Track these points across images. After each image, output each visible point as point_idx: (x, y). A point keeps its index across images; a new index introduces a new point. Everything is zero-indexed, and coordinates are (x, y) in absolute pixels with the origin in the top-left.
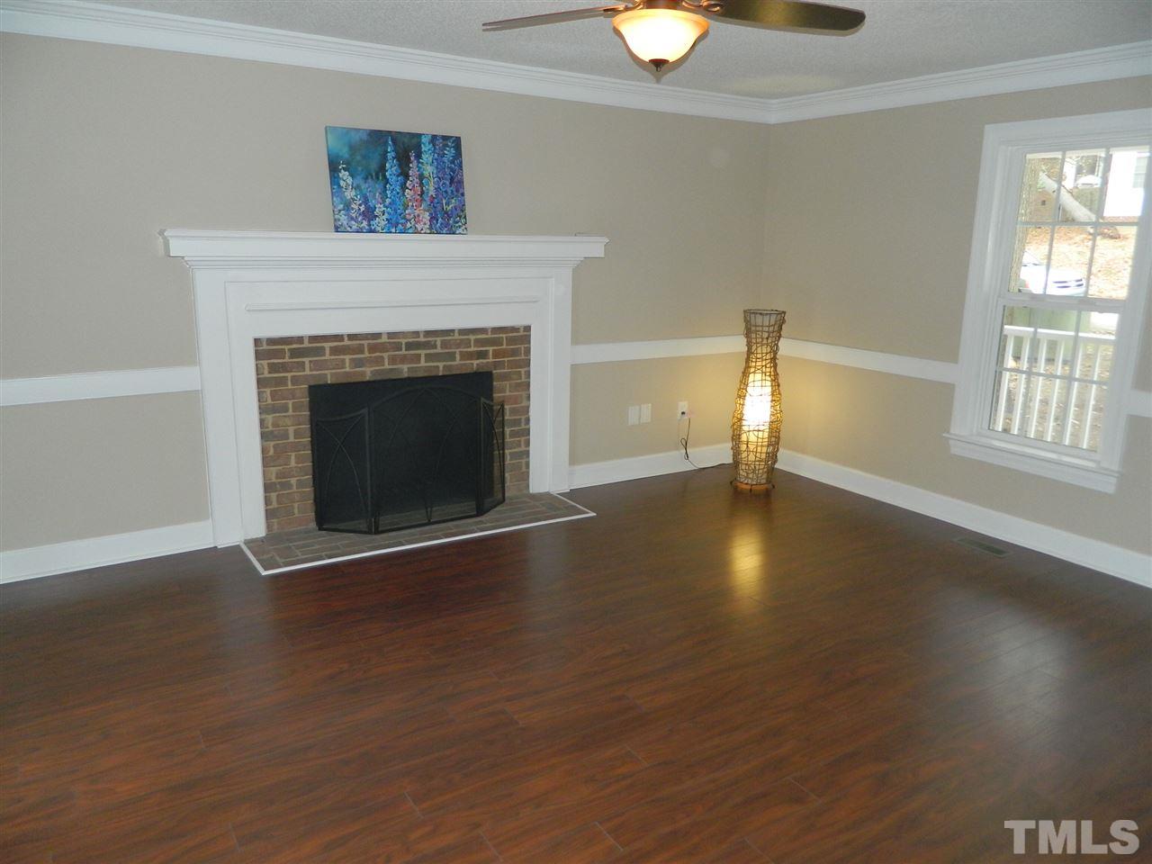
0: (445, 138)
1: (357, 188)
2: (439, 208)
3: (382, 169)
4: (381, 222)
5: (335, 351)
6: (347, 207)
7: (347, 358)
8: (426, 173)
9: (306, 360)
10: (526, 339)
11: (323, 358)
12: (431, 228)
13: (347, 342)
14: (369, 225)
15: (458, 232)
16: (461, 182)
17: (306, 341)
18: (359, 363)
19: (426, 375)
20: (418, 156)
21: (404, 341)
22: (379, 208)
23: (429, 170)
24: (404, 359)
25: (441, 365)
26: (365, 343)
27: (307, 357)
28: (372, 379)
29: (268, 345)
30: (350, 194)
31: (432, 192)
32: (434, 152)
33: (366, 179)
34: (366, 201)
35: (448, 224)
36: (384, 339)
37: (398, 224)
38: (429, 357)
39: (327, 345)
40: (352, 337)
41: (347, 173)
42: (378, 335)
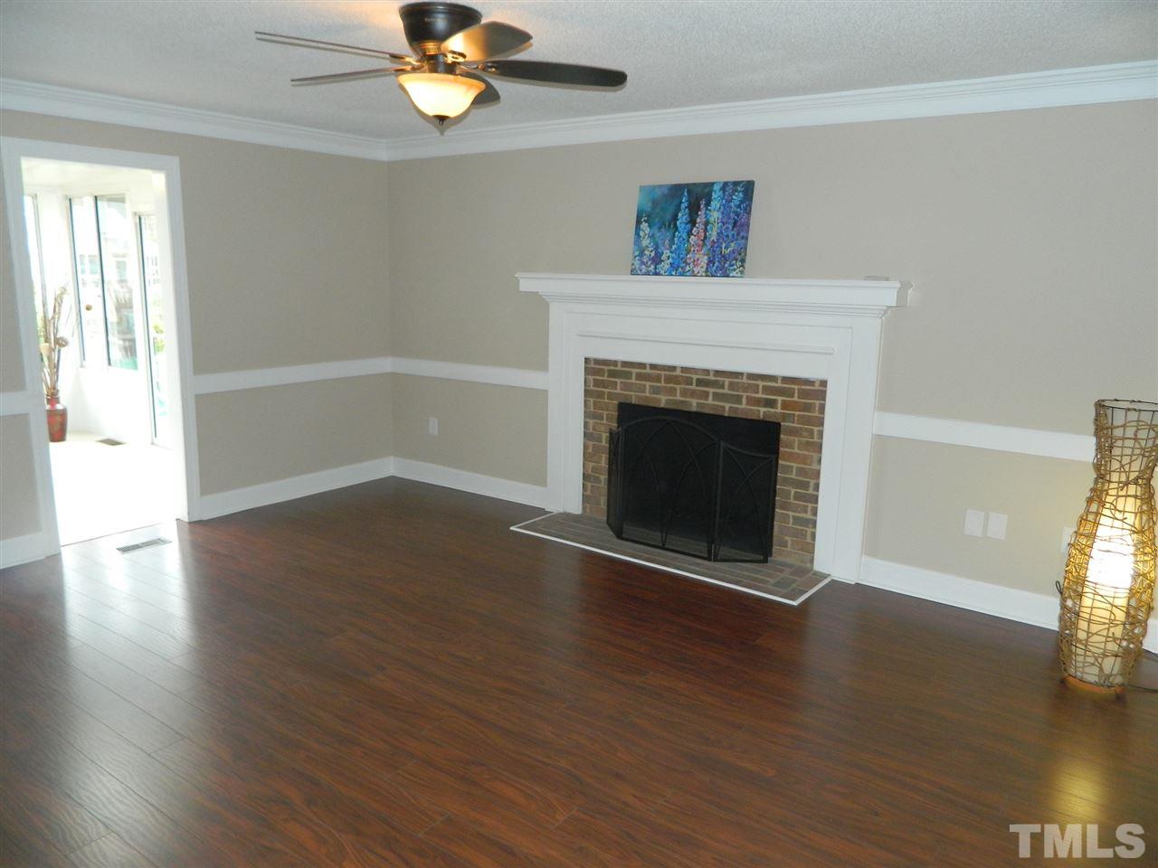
0: (736, 184)
1: (652, 237)
2: (718, 252)
3: (675, 218)
4: (665, 265)
5: (640, 377)
6: (642, 253)
7: (648, 384)
8: (712, 219)
9: (618, 381)
10: (821, 395)
11: (630, 381)
12: (707, 271)
13: (648, 370)
14: (655, 268)
15: (731, 275)
16: (747, 226)
17: (619, 365)
18: (656, 390)
19: (712, 412)
20: (708, 204)
21: (695, 377)
22: (667, 253)
23: (715, 215)
24: (693, 394)
25: (727, 406)
26: (663, 373)
27: (619, 378)
28: (667, 407)
29: (595, 364)
30: (645, 242)
31: (714, 238)
32: (723, 199)
33: (660, 228)
34: (656, 248)
35: (724, 267)
36: (678, 372)
37: (678, 269)
38: (716, 396)
39: (635, 371)
40: (653, 366)
41: (646, 224)
42: (673, 368)
